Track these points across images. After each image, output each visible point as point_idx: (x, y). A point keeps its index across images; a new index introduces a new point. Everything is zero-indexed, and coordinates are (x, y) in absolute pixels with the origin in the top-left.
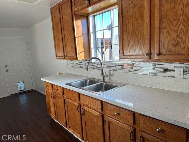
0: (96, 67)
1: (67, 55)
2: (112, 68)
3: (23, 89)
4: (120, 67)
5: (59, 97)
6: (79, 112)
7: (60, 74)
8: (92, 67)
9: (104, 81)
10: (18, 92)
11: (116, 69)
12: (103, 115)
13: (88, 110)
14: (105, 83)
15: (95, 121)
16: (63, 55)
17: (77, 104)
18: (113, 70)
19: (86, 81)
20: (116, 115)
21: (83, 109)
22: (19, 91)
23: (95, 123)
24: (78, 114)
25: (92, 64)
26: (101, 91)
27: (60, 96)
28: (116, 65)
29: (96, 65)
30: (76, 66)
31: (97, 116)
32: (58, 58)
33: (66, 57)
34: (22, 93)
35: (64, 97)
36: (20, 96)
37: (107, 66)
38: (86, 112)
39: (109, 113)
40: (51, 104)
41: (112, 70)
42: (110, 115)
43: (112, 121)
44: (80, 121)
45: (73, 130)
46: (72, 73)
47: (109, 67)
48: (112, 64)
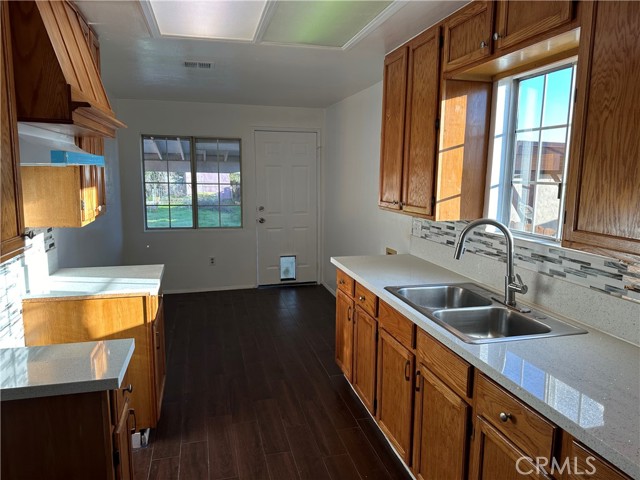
0: (495, 252)
1: (410, 201)
2: (549, 266)
3: (292, 275)
4: (578, 266)
5: (365, 321)
6: (408, 379)
7: (389, 252)
8: (483, 247)
9: (512, 304)
10: (279, 282)
11: (562, 270)
12: (469, 410)
13: (431, 382)
14: (510, 311)
15: (448, 420)
16: (397, 199)
17: (405, 354)
18: (553, 273)
19: (452, 291)
20: (505, 420)
21: (419, 373)
22: (282, 280)
23: (446, 427)
24: (407, 385)
25: (484, 239)
26: (492, 334)
27: (368, 318)
28: (564, 258)
29: (496, 244)
30: (434, 238)
31: (453, 407)
32: (384, 204)
33: (404, 207)
34: (289, 286)
35: (377, 323)
36: (283, 295)
37: (533, 255)
38: (426, 386)
39: (488, 409)
40: (346, 335)
41: (548, 272)
42: (490, 415)
43: (490, 436)
44: (409, 408)
45: (390, 430)
46: (420, 256)
47: (541, 259)
48: (550, 250)
